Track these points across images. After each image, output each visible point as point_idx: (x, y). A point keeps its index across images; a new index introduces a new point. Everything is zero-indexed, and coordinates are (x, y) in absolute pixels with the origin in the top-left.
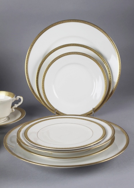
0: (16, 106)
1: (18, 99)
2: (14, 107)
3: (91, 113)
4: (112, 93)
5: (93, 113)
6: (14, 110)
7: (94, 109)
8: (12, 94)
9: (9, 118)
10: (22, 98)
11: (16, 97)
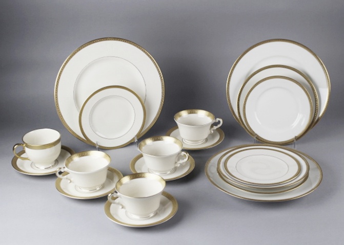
0: (215, 128)
1: (217, 121)
2: (213, 129)
3: (293, 141)
4: (318, 120)
5: (295, 141)
6: (212, 132)
7: (296, 137)
8: (212, 115)
9: (207, 140)
10: (221, 120)
11: (216, 119)
